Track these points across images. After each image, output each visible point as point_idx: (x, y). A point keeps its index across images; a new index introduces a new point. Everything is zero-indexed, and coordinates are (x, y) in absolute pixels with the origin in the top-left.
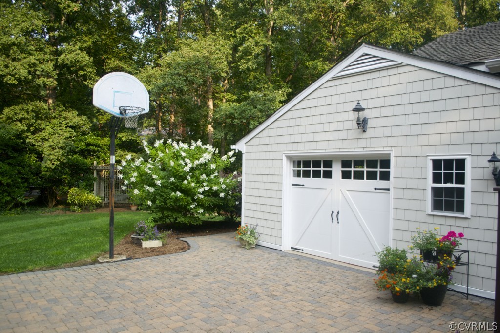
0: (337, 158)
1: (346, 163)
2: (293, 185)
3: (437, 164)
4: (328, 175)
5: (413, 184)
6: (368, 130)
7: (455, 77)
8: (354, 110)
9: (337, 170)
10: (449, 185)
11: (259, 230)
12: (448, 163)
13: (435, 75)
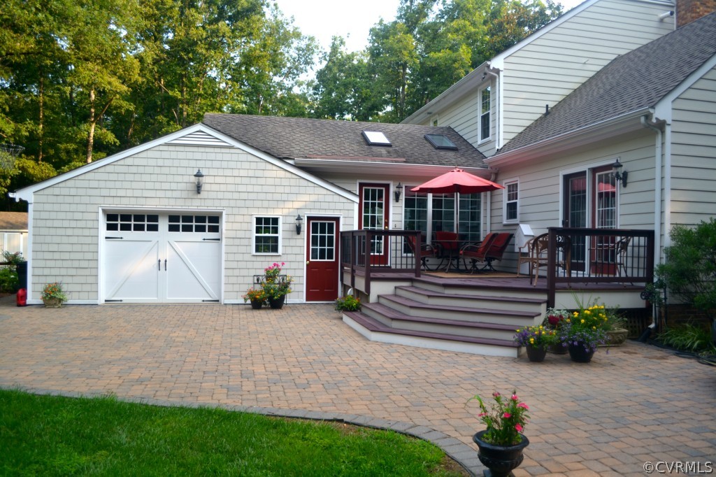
0: (163, 213)
1: (173, 218)
2: (106, 238)
3: (259, 220)
4: (154, 228)
5: (241, 234)
6: (202, 193)
7: (273, 164)
8: (195, 176)
9: (163, 224)
10: (267, 235)
12: (267, 220)
13: (259, 160)
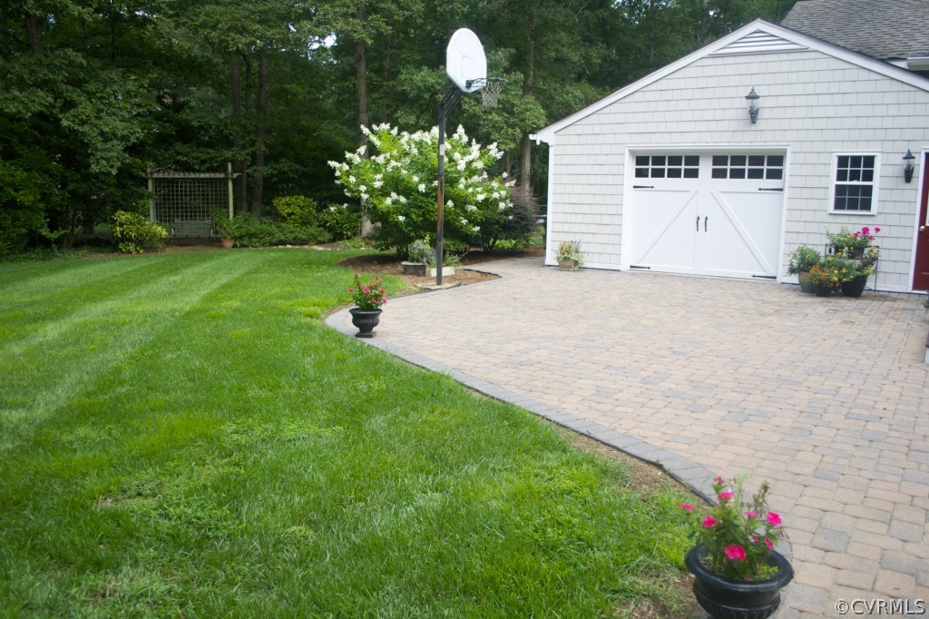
0: (706, 153)
1: (719, 159)
2: (635, 187)
3: (843, 161)
4: (693, 174)
5: (814, 182)
6: (758, 122)
7: (870, 70)
8: (748, 98)
9: (705, 168)
10: (855, 183)
11: (583, 248)
12: (856, 160)
13: (847, 66)
